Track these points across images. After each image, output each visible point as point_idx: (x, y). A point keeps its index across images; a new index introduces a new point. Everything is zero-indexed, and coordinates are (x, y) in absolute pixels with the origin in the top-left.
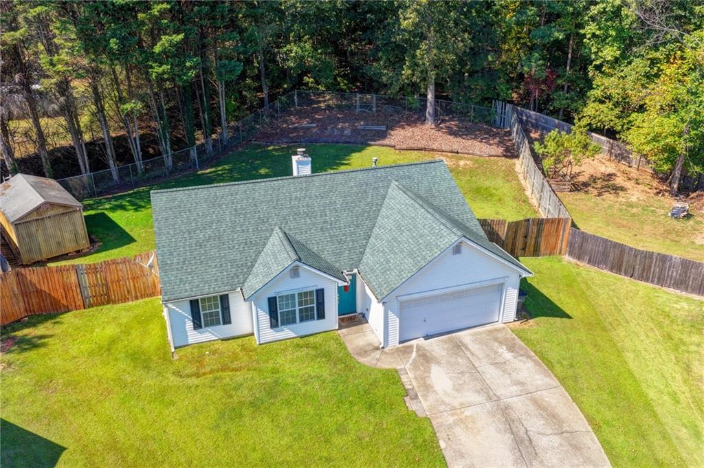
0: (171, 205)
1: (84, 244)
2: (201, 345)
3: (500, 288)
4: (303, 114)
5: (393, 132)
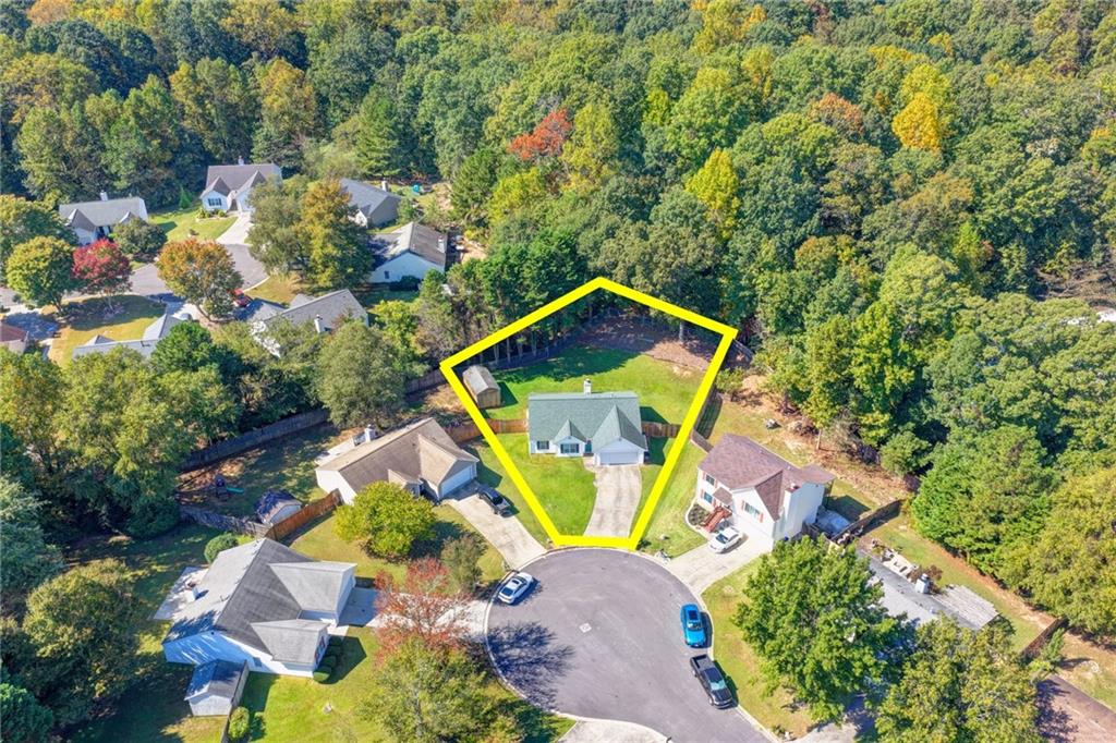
1: (499, 403)
2: (539, 455)
3: (637, 454)
4: (611, 323)
5: (657, 345)
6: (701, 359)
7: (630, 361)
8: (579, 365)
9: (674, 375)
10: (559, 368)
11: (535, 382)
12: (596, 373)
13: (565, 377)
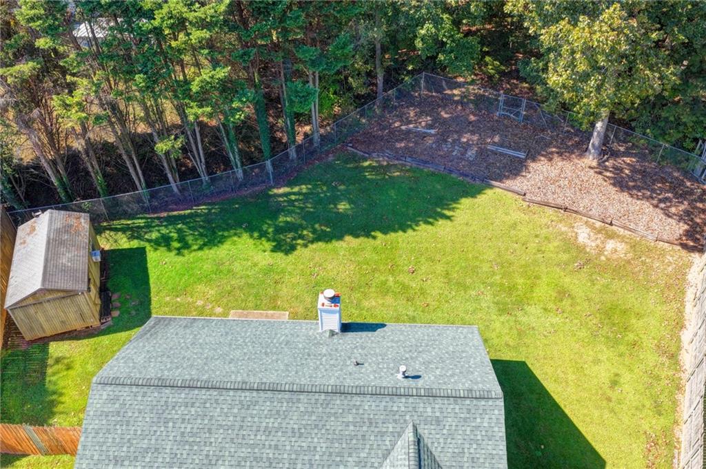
0: (109, 408)
4: (427, 106)
5: (532, 166)
6: (646, 206)
7: (466, 202)
8: (343, 206)
9: (581, 249)
10: (290, 213)
11: (222, 251)
12: (378, 234)
13: (300, 241)
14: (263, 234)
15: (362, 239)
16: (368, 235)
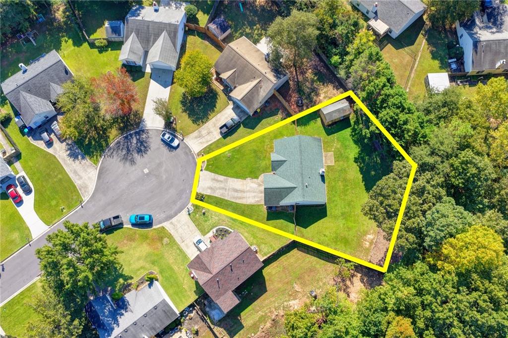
9: (365, 235)
10: (369, 159)
11: (353, 146)
12: (364, 183)
13: (359, 164)
14: (360, 154)
15: (362, 179)
16: (363, 181)
